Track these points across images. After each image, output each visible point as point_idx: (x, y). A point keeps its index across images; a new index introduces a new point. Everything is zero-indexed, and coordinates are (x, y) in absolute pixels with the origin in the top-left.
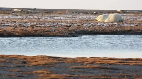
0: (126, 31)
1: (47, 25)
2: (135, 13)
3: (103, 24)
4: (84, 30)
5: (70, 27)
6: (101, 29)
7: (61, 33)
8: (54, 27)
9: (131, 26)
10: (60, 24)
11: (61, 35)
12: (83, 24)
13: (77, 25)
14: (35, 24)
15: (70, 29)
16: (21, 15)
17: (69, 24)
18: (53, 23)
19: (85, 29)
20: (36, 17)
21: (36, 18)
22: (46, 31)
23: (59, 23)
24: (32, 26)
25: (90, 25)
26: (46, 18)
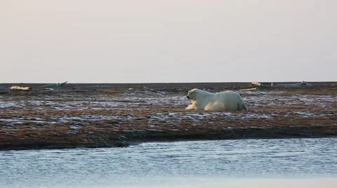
0: (245, 130)
1: (64, 120)
2: (287, 89)
3: (197, 115)
4: (147, 131)
5: (117, 123)
6: (189, 127)
7: (91, 138)
8: (79, 124)
9: (261, 119)
10: (94, 118)
11: (87, 144)
12: (149, 117)
13: (135, 118)
14: (35, 120)
15: (116, 129)
16: (17, 100)
17: (115, 118)
18: (79, 116)
19: (152, 128)
20: (50, 103)
21: (48, 105)
22: (56, 135)
23: (93, 116)
24: (27, 124)
25: (167, 117)
26: (73, 104)
